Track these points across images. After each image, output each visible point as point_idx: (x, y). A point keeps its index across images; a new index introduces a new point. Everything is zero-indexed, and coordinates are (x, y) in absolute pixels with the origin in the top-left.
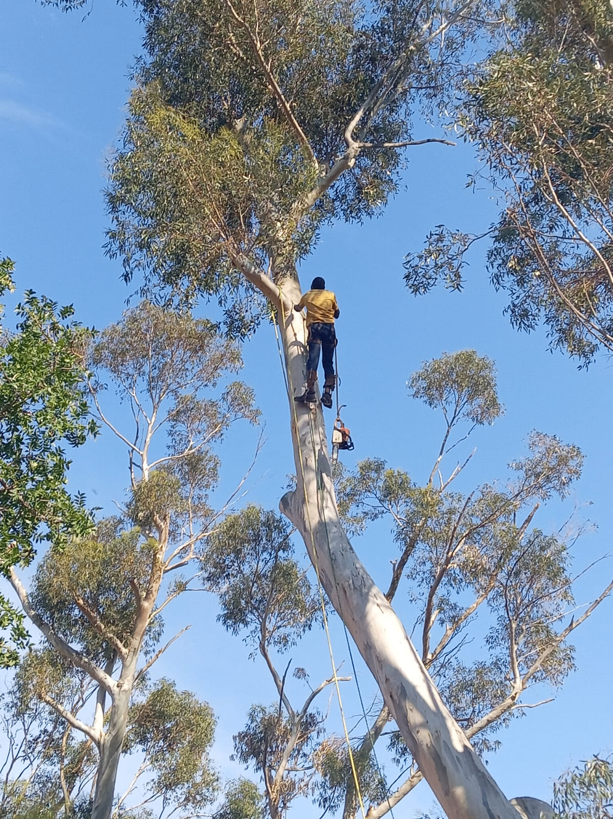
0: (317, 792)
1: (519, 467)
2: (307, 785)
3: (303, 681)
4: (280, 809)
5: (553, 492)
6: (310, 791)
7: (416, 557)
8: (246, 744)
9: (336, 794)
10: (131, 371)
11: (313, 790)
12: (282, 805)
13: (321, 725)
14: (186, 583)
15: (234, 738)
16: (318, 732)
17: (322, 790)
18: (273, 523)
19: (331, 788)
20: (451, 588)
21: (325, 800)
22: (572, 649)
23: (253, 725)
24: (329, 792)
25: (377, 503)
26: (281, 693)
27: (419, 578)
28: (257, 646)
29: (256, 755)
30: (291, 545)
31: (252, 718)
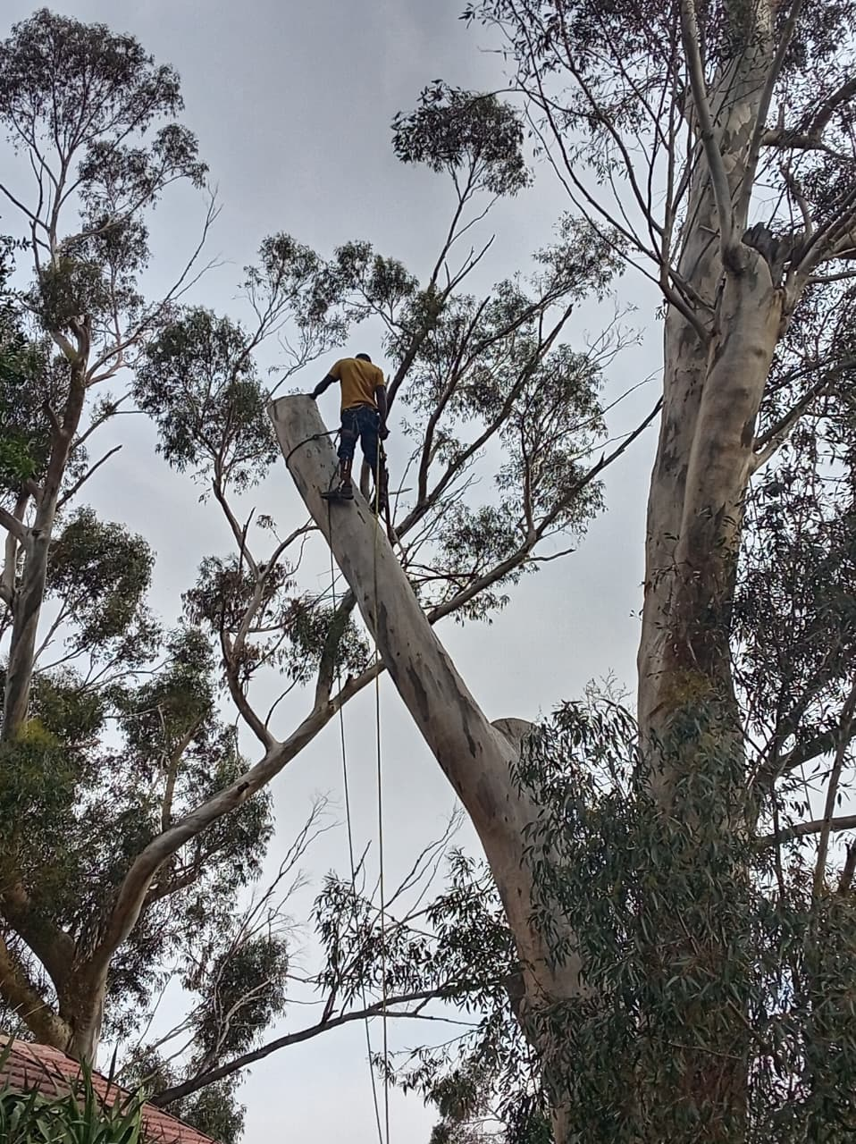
0: (285, 661)
1: (546, 259)
2: (272, 653)
3: (268, 530)
4: (240, 681)
5: (589, 290)
6: (277, 660)
7: (413, 376)
8: (199, 604)
9: (308, 663)
10: (26, 107)
11: (280, 657)
12: (243, 676)
13: (290, 577)
14: (117, 404)
15: (183, 596)
16: (287, 586)
17: (291, 658)
18: (229, 334)
19: (303, 655)
20: (455, 416)
21: (296, 669)
22: (600, 484)
23: (207, 582)
24: (300, 660)
25: (363, 301)
26: (242, 546)
27: (415, 403)
28: (210, 485)
29: (211, 617)
30: (252, 363)
31: (205, 573)
